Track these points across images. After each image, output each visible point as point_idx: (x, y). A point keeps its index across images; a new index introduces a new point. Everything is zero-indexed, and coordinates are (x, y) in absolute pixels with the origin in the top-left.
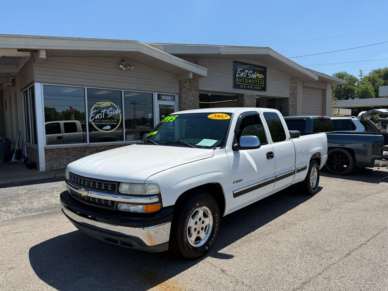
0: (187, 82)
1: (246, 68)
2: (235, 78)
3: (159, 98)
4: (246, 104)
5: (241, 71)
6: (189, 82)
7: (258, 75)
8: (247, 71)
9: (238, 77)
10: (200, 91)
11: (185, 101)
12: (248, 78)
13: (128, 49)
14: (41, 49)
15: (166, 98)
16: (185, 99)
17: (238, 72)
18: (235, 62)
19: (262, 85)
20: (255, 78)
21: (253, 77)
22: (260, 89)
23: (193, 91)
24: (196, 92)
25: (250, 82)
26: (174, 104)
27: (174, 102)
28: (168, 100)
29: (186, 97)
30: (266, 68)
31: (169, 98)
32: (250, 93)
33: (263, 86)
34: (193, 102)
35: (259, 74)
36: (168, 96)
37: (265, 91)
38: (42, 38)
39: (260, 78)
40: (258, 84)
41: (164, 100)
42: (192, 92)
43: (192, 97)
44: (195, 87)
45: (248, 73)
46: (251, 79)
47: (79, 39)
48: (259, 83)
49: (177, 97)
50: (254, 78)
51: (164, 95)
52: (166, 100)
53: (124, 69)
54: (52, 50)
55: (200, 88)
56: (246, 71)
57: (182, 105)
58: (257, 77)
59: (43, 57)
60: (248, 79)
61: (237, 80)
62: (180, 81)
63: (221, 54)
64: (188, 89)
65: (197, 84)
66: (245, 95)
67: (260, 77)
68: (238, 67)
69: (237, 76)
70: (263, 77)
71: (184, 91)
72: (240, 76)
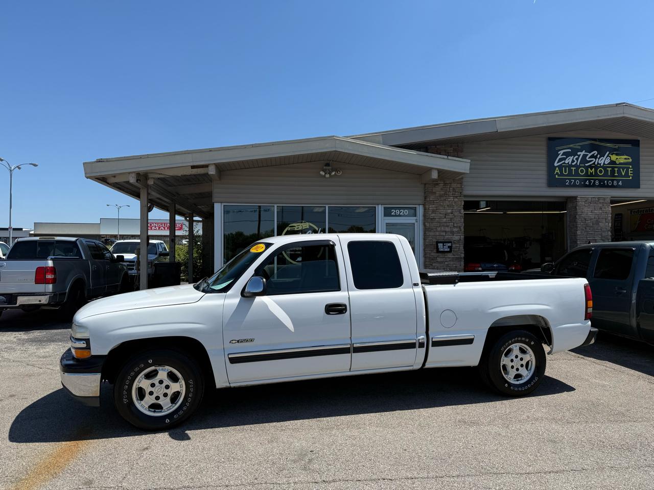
0: (437, 184)
1: (579, 147)
2: (551, 168)
3: (387, 213)
4: (583, 216)
5: (567, 155)
6: (442, 185)
7: (614, 157)
8: (582, 154)
9: (560, 167)
10: (465, 196)
11: (433, 215)
12: (586, 165)
13: (319, 149)
14: (209, 164)
15: (400, 212)
16: (433, 212)
17: (560, 157)
18: (550, 139)
19: (627, 175)
20: (606, 163)
21: (602, 162)
22: (620, 183)
23: (451, 199)
24: (456, 200)
25: (592, 173)
26: (414, 221)
27: (415, 218)
28: (404, 216)
29: (435, 208)
30: (638, 141)
31: (406, 212)
32: (596, 194)
33: (631, 178)
34: (451, 216)
35: (617, 155)
36: (404, 208)
37: (638, 187)
38: (210, 150)
39: (620, 164)
40: (616, 174)
41: (396, 216)
42: (449, 200)
43: (448, 208)
44: (456, 192)
45: (585, 156)
46: (596, 167)
47: (253, 146)
48: (619, 172)
49: (420, 210)
50: (604, 164)
51: (395, 208)
52: (400, 216)
53: (328, 176)
54: (223, 164)
55: (466, 192)
56: (579, 153)
57: (428, 222)
58: (613, 162)
59: (212, 173)
60: (587, 168)
61: (557, 171)
62: (425, 184)
63: (498, 131)
64: (441, 196)
65: (459, 186)
66: (578, 198)
67: (622, 162)
68: (557, 148)
69: (556, 164)
70: (631, 160)
71: (431, 199)
72: (564, 163)
